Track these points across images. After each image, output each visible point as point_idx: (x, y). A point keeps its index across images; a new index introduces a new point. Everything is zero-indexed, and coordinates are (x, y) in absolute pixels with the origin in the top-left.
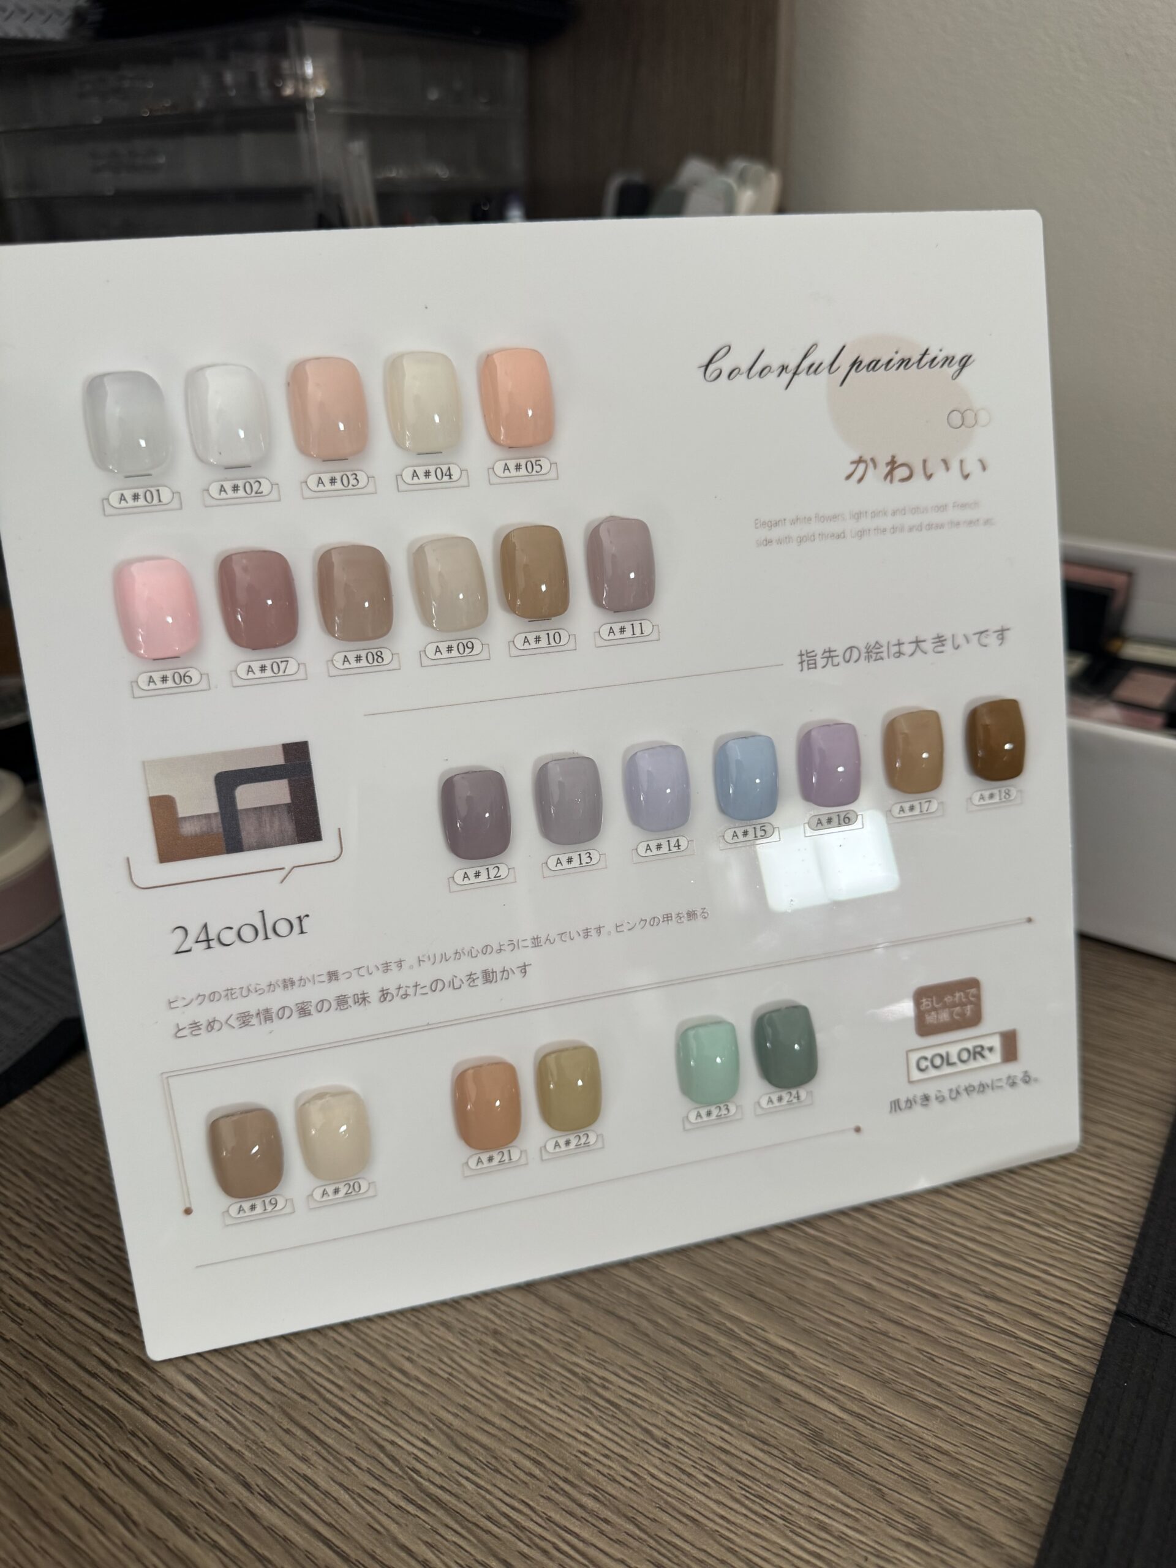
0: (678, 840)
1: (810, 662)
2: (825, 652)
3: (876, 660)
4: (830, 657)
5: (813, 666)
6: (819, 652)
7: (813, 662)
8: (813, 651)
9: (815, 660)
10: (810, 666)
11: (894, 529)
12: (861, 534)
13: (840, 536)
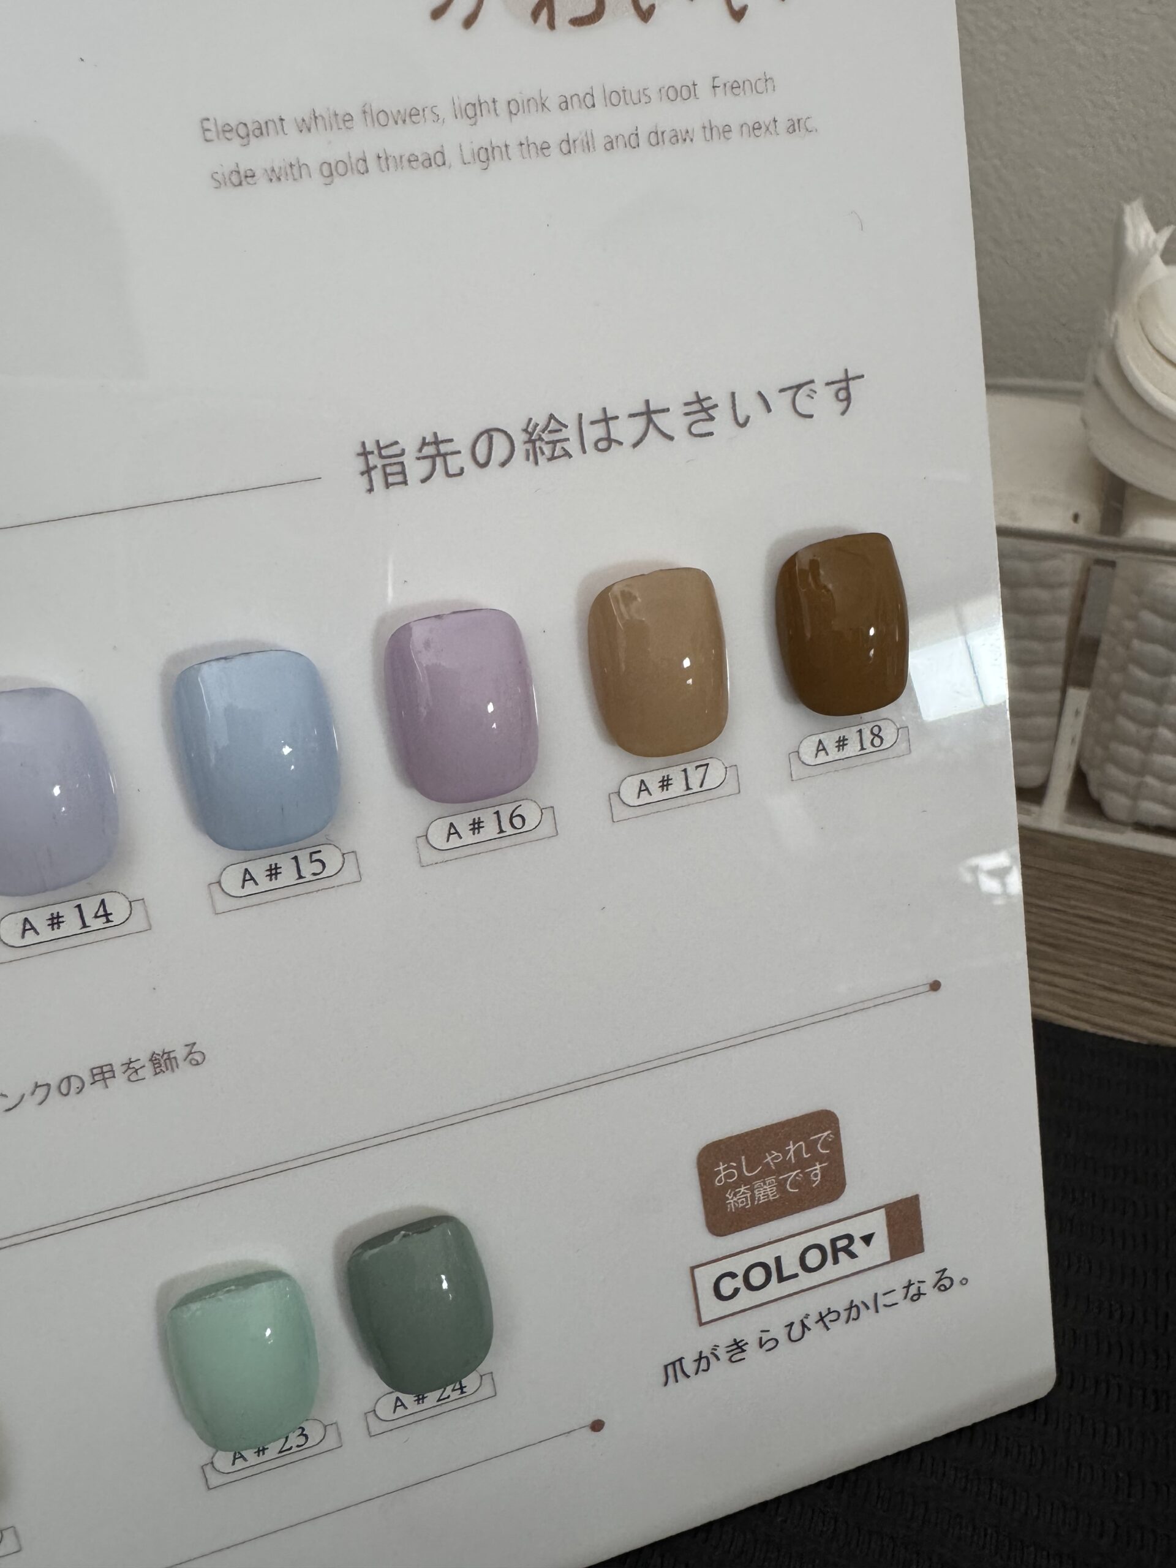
0: (103, 902)
1: (389, 470)
2: (424, 443)
3: (552, 458)
4: (439, 454)
5: (399, 478)
6: (410, 445)
7: (398, 468)
8: (396, 443)
9: (402, 463)
10: (391, 479)
11: (568, 146)
12: (486, 156)
13: (433, 161)
